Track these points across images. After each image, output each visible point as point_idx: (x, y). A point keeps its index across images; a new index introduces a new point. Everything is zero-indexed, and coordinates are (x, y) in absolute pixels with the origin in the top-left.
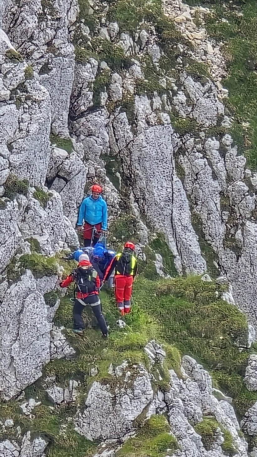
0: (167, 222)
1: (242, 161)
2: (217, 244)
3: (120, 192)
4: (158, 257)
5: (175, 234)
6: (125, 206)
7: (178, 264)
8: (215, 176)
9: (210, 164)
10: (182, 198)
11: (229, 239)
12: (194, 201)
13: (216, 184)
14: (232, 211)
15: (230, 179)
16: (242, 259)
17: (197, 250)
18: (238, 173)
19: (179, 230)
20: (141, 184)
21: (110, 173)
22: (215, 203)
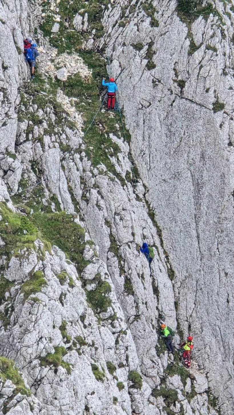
0: (57, 189)
1: (89, 163)
2: (79, 198)
3: (37, 176)
4: (53, 204)
5: (61, 194)
6: (39, 182)
7: (62, 206)
8: (78, 170)
9: (76, 164)
10: (64, 179)
11: (84, 196)
12: (69, 180)
13: (78, 173)
14: (85, 184)
15: (84, 171)
16: (89, 205)
17: (70, 201)
18: (88, 168)
19: (62, 192)
20: (46, 173)
21: (33, 168)
22: (78, 181)
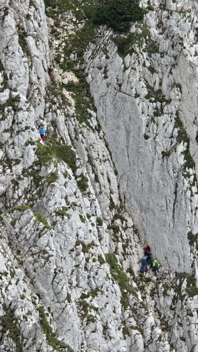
0: (63, 134)
1: (78, 122)
2: (73, 138)
3: (54, 128)
4: (61, 141)
5: (65, 136)
6: (55, 131)
7: (65, 142)
8: (73, 125)
9: (72, 123)
10: (66, 130)
11: (76, 137)
12: (69, 130)
13: (73, 127)
14: (76, 132)
15: (76, 126)
16: (78, 141)
17: (69, 139)
18: (77, 124)
19: (66, 136)
20: (58, 127)
21: (52, 125)
22: (73, 130)
